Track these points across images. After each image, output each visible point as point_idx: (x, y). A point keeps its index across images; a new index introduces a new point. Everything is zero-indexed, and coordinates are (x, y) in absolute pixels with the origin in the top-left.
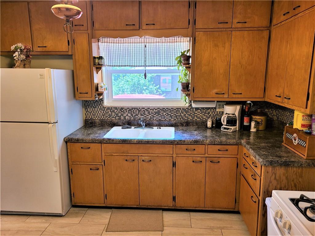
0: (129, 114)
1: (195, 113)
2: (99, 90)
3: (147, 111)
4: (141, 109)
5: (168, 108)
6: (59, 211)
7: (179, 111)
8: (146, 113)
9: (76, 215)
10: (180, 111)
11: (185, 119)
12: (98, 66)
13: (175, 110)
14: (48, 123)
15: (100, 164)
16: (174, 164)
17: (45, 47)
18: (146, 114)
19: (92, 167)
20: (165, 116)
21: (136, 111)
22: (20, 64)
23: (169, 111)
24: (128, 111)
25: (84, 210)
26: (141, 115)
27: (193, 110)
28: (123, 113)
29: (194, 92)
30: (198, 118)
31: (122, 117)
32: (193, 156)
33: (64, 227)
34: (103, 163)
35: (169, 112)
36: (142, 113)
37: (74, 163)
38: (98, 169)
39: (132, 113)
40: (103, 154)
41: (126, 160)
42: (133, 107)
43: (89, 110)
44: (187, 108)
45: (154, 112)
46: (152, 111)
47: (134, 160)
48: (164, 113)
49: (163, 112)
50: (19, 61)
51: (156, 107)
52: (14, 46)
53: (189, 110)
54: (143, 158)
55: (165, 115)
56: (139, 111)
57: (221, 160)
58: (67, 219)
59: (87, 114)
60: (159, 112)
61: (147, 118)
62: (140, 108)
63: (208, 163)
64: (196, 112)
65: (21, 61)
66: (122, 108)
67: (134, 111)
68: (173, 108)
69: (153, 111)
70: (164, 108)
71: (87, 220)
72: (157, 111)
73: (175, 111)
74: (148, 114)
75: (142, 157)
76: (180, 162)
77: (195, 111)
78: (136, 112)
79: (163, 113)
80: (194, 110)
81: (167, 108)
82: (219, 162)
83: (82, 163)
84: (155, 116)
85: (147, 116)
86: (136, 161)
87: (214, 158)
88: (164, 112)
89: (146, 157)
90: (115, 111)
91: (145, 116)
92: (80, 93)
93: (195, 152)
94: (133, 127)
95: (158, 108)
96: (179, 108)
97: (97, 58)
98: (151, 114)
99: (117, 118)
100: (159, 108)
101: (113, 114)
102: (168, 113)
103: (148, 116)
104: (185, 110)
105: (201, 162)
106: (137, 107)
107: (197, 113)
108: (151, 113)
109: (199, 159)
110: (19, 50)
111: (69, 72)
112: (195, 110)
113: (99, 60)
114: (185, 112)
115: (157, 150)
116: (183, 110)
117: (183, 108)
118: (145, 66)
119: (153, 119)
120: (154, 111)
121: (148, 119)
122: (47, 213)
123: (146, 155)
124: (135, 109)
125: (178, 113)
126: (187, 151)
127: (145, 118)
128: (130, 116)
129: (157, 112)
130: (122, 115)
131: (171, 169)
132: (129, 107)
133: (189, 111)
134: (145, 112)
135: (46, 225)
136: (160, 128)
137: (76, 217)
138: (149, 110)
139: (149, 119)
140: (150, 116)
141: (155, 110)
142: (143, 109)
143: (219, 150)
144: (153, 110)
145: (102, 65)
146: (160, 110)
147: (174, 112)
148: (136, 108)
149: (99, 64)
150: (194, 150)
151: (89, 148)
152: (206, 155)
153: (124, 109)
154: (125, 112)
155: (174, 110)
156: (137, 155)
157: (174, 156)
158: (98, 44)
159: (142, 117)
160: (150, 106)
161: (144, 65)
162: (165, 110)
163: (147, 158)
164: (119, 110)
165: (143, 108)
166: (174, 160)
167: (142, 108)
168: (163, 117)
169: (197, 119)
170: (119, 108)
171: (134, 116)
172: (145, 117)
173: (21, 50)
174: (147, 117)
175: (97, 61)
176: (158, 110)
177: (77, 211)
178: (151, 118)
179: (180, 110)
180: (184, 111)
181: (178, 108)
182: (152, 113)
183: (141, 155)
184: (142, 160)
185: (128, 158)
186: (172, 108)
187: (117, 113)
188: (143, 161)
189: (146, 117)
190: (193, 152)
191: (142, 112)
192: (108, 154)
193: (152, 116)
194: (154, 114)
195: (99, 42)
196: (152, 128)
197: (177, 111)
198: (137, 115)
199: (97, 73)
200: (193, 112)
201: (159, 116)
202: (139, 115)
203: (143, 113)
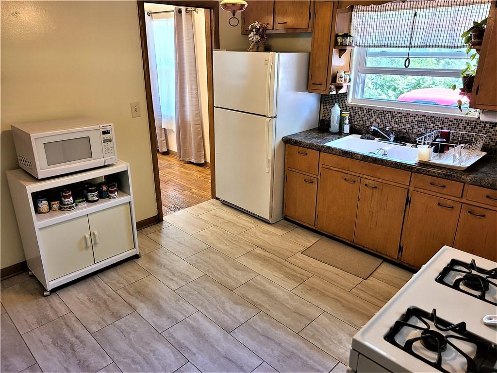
0: (377, 119)
1: (489, 132)
2: (337, 82)
3: (405, 117)
4: (396, 114)
5: (440, 118)
6: (267, 217)
7: (459, 124)
8: (404, 120)
9: (284, 227)
10: (461, 125)
11: (467, 140)
12: (340, 48)
13: (452, 121)
14: (265, 116)
15: (315, 176)
16: (408, 201)
17: (286, 23)
18: (402, 123)
19: (307, 177)
20: (433, 129)
21: (389, 115)
22: (254, 46)
23: (441, 122)
24: (376, 115)
25: (294, 226)
26: (396, 123)
27: (485, 125)
28: (369, 117)
29: (477, 94)
30: (492, 141)
31: (367, 122)
32: (440, 195)
33: (265, 233)
34: (319, 177)
35: (440, 124)
36: (397, 120)
37: (290, 169)
38: (312, 182)
39: (383, 118)
40: (321, 165)
41: (345, 179)
42: (385, 110)
43: (328, 107)
44: (473, 121)
45: (416, 121)
46: (412, 118)
47: (354, 182)
48: (432, 125)
49: (429, 122)
50: (253, 43)
51: (420, 114)
52: (250, 26)
53: (478, 124)
54: (367, 182)
55: (433, 127)
56: (393, 117)
57: (488, 214)
58: (273, 228)
59: (325, 112)
60: (424, 122)
61: (403, 129)
62: (394, 112)
63: (464, 214)
64: (491, 130)
65: (255, 42)
66: (369, 110)
67: (385, 115)
68: (448, 119)
69: (414, 119)
70: (433, 117)
71: (290, 237)
72: (420, 119)
73: (451, 123)
74: (405, 123)
75: (366, 180)
76: (419, 201)
77: (489, 128)
78: (388, 117)
79: (430, 125)
80: (488, 125)
81: (437, 117)
82: (484, 216)
83: (298, 171)
84: (416, 127)
85: (404, 125)
86: (357, 183)
87: (476, 208)
88: (432, 123)
89: (371, 181)
90: (360, 112)
91: (401, 124)
92: (313, 84)
93: (445, 191)
94: (377, 139)
95: (423, 116)
96: (460, 120)
97: (341, 36)
98: (410, 124)
99: (361, 123)
100: (425, 116)
101: (357, 116)
102: (438, 126)
103: (406, 125)
104: (471, 123)
105: (452, 208)
106: (390, 110)
107: (491, 132)
108: (410, 121)
109: (449, 202)
110: (254, 30)
111: (304, 56)
112: (490, 125)
113: (343, 38)
114: (470, 128)
115: (388, 175)
116: (466, 123)
117: (466, 121)
118: (410, 47)
119: (412, 132)
120: (416, 119)
121: (404, 131)
122: (258, 216)
123: (372, 178)
124: (387, 113)
125: (456, 128)
126: (432, 186)
127: (400, 128)
128: (379, 123)
129: (420, 121)
130: (368, 119)
131: (403, 207)
132: (379, 109)
133: (478, 127)
134: (401, 119)
135: (252, 226)
136: (417, 147)
137: (282, 229)
138: (408, 116)
139: (407, 131)
140: (409, 126)
141: (419, 117)
142: (399, 115)
143: (488, 197)
144: (415, 117)
145: (346, 46)
146: (427, 118)
147: (449, 125)
148: (389, 112)
149: (342, 45)
150: (444, 186)
151: (306, 154)
152: (464, 200)
153: (372, 111)
154: (373, 115)
155: (450, 121)
156: (360, 175)
157: (411, 189)
158: (352, 13)
159: (396, 126)
160: (410, 111)
161: (408, 45)
162: (435, 119)
163: (371, 183)
164: (365, 112)
165: (400, 113)
166: (409, 195)
167: (398, 113)
168: (429, 130)
169: (489, 143)
170: (365, 109)
171: (384, 122)
172: (400, 126)
173: (258, 30)
174: (404, 127)
175: (340, 40)
176: (424, 118)
177: (286, 225)
178: (409, 129)
179: (461, 122)
180: (468, 125)
181: (457, 120)
182: (412, 122)
183: (365, 176)
184: (364, 184)
185: (348, 177)
186: (446, 118)
187: (362, 116)
188: (366, 185)
189: (402, 126)
190: (440, 190)
191: (397, 118)
192: (326, 167)
193: (411, 126)
194: (415, 125)
195: (352, 11)
196: (403, 144)
197: (454, 123)
198: (389, 122)
199: (340, 57)
200: (484, 129)
201: (424, 128)
202: (392, 123)
203: (399, 120)
